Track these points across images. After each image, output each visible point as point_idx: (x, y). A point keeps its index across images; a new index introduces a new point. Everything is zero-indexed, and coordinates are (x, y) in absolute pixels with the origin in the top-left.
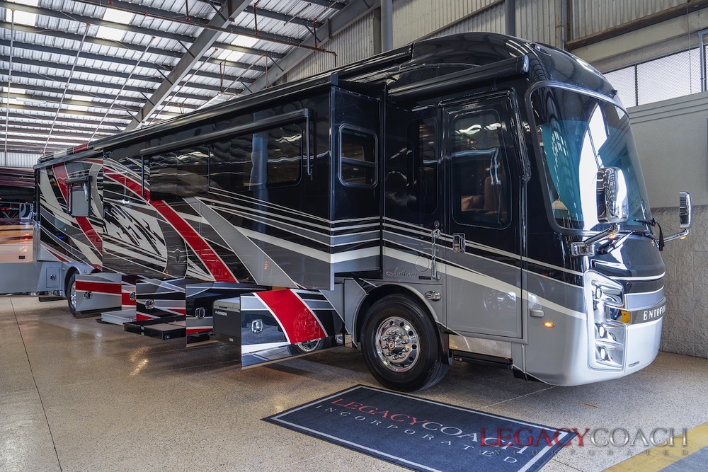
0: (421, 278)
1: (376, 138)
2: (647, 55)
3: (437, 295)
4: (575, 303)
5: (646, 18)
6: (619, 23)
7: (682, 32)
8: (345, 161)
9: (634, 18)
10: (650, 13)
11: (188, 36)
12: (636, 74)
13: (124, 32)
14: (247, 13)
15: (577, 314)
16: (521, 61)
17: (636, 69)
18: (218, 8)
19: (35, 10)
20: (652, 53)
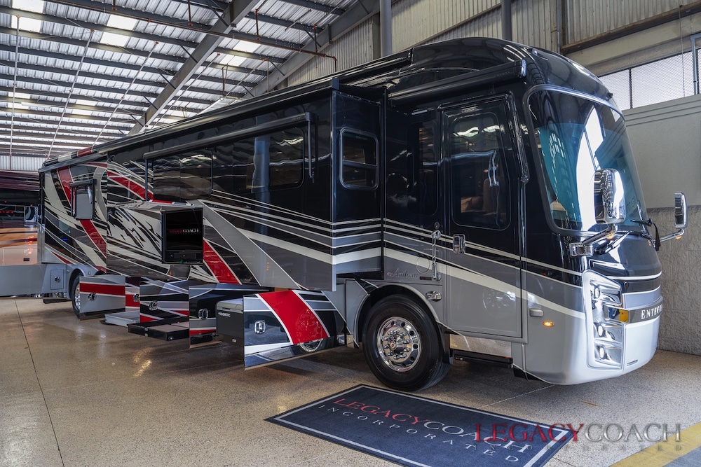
0: (422, 278)
1: (377, 141)
2: (641, 59)
3: (438, 296)
4: (574, 302)
5: (640, 23)
6: (613, 28)
7: (675, 36)
8: (346, 163)
9: (627, 23)
10: (643, 18)
11: (191, 42)
12: (630, 77)
13: (128, 38)
14: (248, 19)
15: (576, 314)
16: (519, 65)
17: (630, 72)
18: (220, 14)
19: (40, 16)
20: (646, 57)
